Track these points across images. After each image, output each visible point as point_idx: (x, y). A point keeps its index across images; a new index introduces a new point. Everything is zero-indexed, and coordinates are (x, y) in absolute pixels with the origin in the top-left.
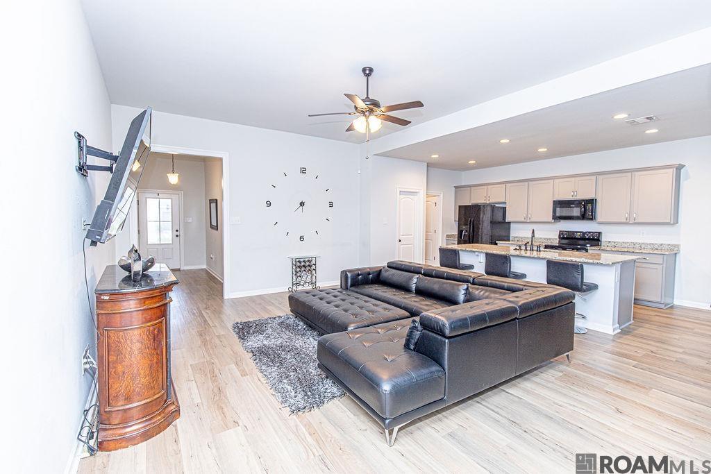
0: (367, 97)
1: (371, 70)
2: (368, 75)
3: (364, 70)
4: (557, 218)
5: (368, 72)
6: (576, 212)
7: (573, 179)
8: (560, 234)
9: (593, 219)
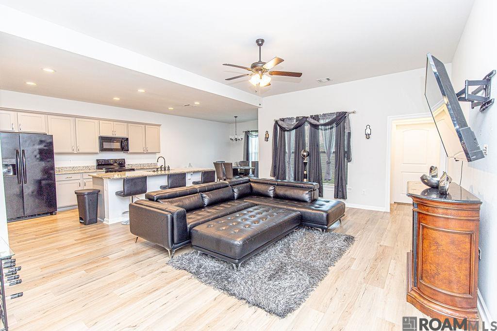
0: (260, 61)
1: (263, 41)
2: (260, 45)
3: (257, 41)
4: (102, 149)
5: (260, 43)
6: (117, 145)
7: (112, 122)
8: (98, 162)
9: (128, 150)
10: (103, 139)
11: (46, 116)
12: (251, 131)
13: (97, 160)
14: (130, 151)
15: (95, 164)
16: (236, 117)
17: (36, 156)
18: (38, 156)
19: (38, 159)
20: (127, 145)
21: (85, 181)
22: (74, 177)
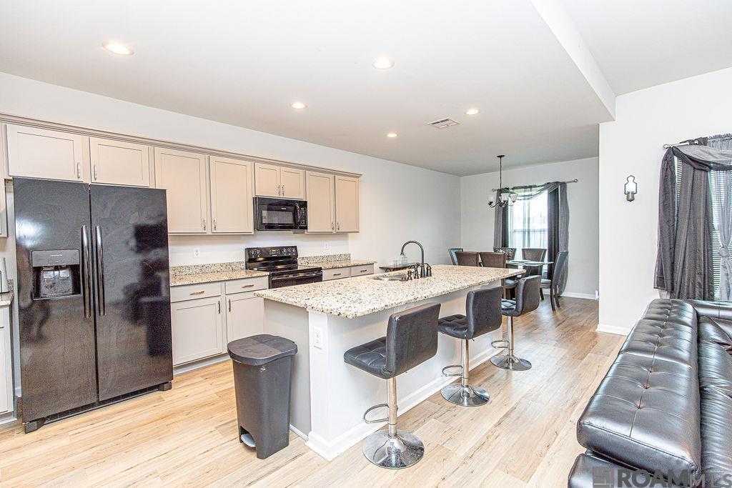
4: (260, 226)
6: (287, 217)
7: (277, 168)
8: (250, 255)
9: (306, 228)
10: (262, 204)
11: (151, 147)
12: (513, 189)
13: (248, 250)
14: (311, 228)
15: (242, 258)
16: (500, 157)
17: (127, 243)
18: (133, 243)
19: (132, 249)
20: (305, 217)
21: (228, 297)
22: (209, 290)
